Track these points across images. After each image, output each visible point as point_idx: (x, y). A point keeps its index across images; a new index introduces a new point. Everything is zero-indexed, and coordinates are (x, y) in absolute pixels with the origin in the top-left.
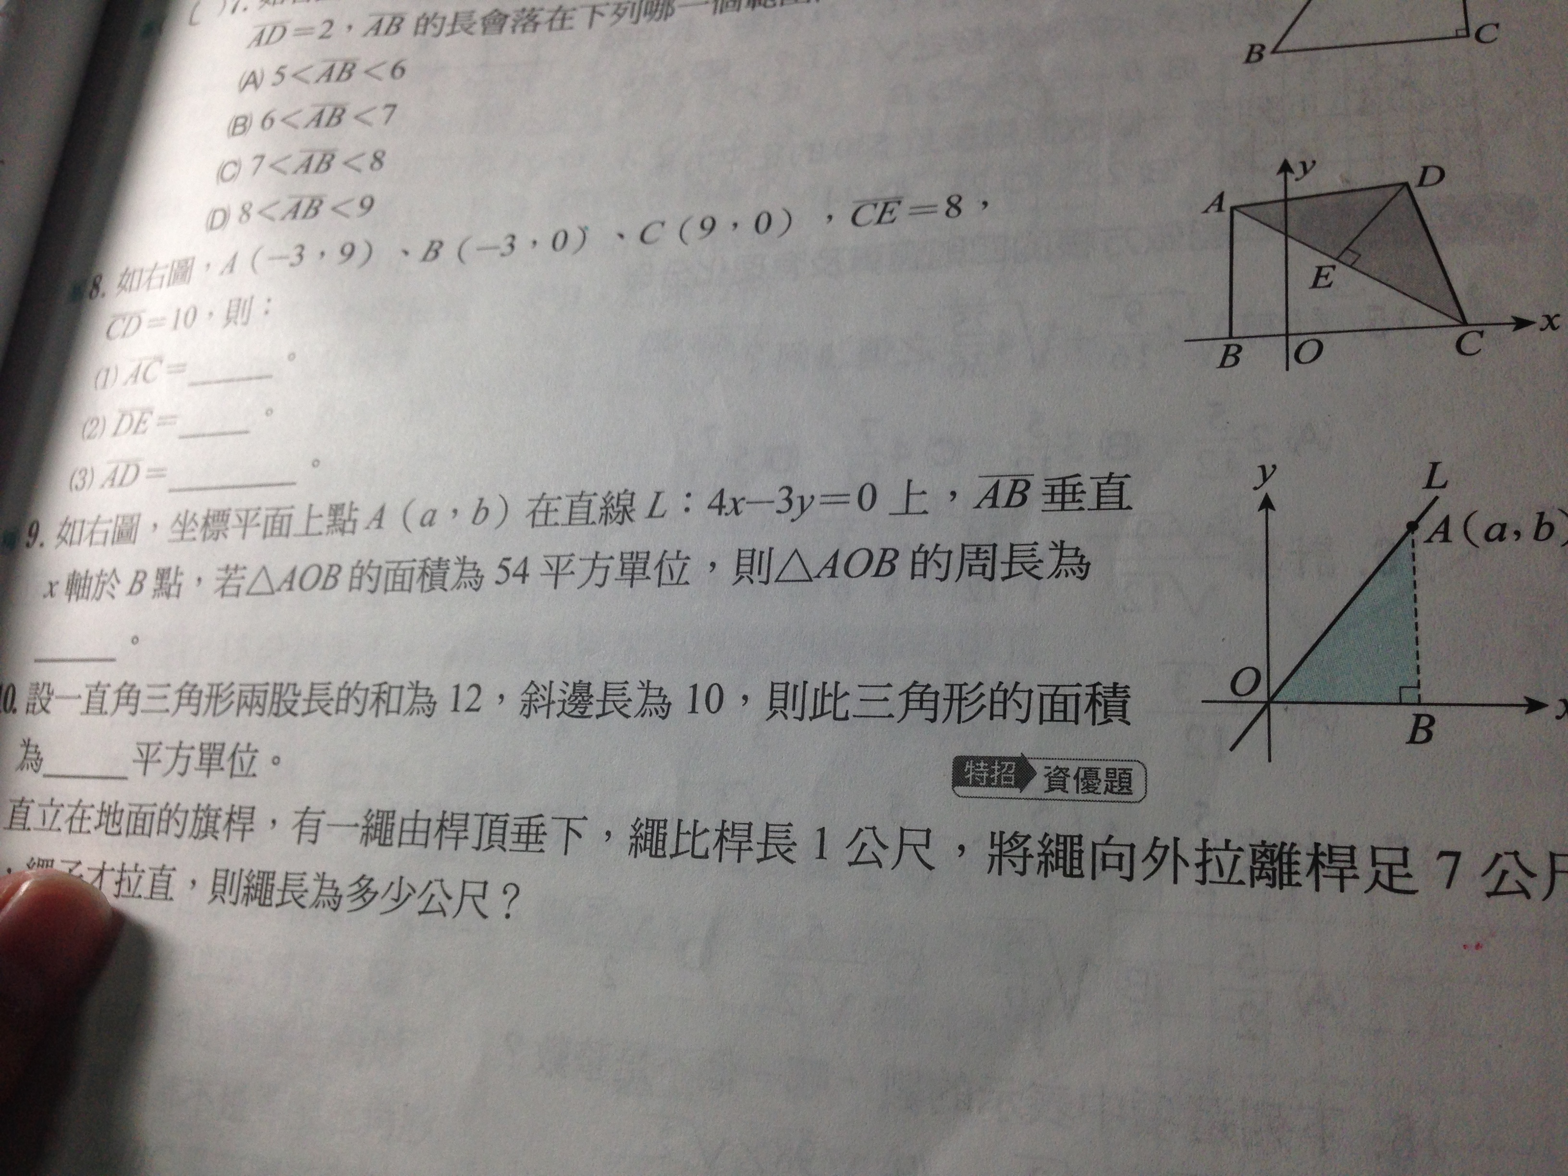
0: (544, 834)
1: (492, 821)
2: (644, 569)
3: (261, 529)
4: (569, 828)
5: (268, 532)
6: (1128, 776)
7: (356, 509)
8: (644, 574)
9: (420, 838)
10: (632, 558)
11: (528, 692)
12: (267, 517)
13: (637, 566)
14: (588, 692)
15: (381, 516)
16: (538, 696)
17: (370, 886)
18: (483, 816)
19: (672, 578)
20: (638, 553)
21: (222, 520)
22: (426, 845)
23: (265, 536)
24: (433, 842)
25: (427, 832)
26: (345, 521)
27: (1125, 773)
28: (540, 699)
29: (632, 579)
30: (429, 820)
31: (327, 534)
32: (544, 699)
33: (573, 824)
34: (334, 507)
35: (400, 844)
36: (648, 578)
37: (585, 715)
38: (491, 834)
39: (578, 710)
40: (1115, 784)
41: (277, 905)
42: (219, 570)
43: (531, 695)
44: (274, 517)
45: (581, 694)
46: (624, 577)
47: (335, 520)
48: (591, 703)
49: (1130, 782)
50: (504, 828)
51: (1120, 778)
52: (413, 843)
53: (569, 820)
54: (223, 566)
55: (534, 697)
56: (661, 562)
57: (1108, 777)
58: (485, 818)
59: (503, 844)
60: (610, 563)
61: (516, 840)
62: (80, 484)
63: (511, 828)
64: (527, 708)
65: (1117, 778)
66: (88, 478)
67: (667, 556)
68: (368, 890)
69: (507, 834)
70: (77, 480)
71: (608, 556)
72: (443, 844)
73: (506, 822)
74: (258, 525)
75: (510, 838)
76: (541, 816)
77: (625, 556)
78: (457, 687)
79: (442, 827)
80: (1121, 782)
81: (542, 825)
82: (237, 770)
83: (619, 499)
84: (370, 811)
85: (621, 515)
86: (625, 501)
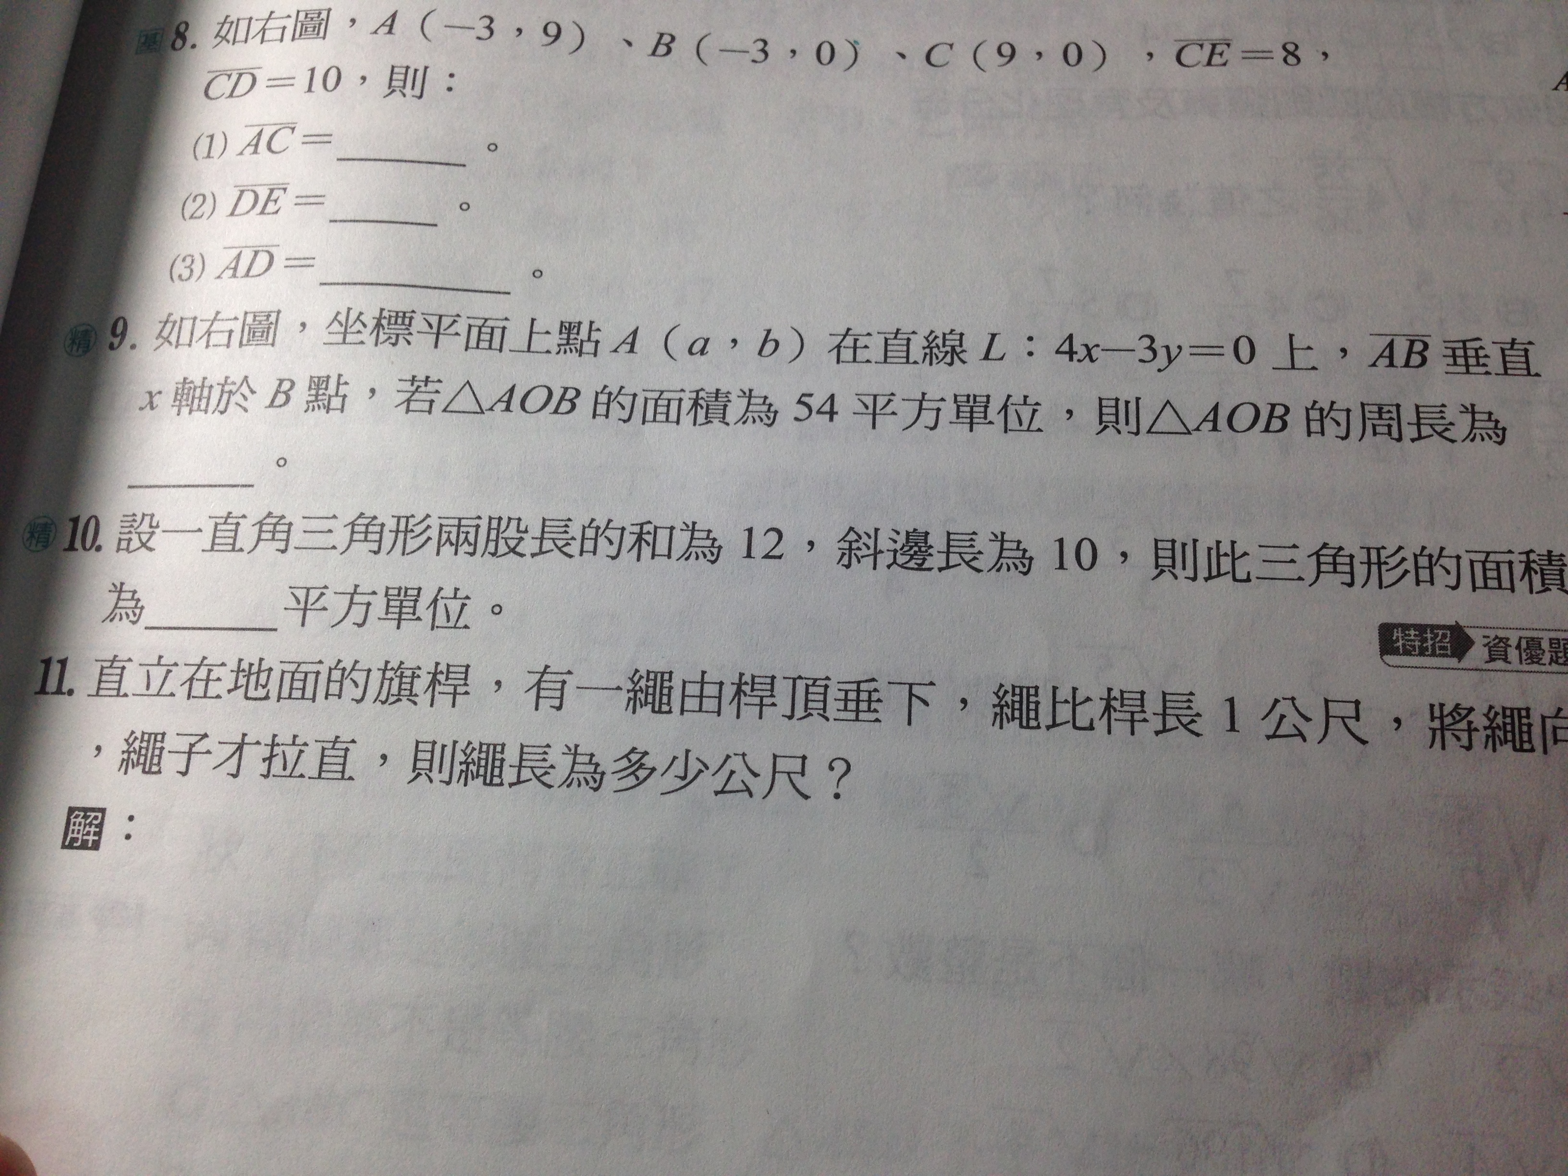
0: (879, 700)
1: (807, 686)
4: (911, 695)
5: (473, 344)
7: (598, 330)
8: (986, 418)
9: (710, 704)
10: (968, 401)
11: (846, 539)
12: (470, 326)
13: (975, 410)
14: (926, 543)
15: (634, 340)
16: (860, 544)
17: (643, 761)
18: (794, 680)
19: (1021, 424)
20: (975, 396)
21: (403, 323)
22: (719, 713)
23: (467, 348)
24: (729, 710)
25: (720, 698)
26: (582, 342)
28: (864, 547)
29: (971, 423)
30: (721, 684)
31: (558, 353)
32: (868, 548)
33: (916, 690)
34: (566, 325)
35: (682, 711)
36: (991, 422)
37: (923, 567)
38: (807, 700)
39: (914, 561)
41: (511, 785)
42: (402, 381)
43: (850, 542)
44: (480, 327)
45: (916, 544)
46: (961, 420)
47: (568, 340)
48: (930, 555)
50: (825, 694)
52: (700, 710)
53: (911, 685)
54: (407, 377)
55: (854, 545)
56: (1006, 406)
58: (798, 681)
59: (825, 712)
60: (942, 405)
61: (842, 708)
62: (186, 273)
63: (833, 693)
64: (846, 558)
66: (197, 267)
67: (1012, 400)
68: (642, 766)
69: (830, 700)
70: (180, 269)
71: (938, 398)
72: (742, 713)
73: (826, 687)
74: (457, 334)
75: (833, 706)
76: (873, 680)
77: (959, 399)
78: (750, 531)
79: (739, 692)
81: (876, 690)
82: (441, 619)
83: (944, 339)
84: (637, 671)
85: (949, 355)
86: (953, 340)
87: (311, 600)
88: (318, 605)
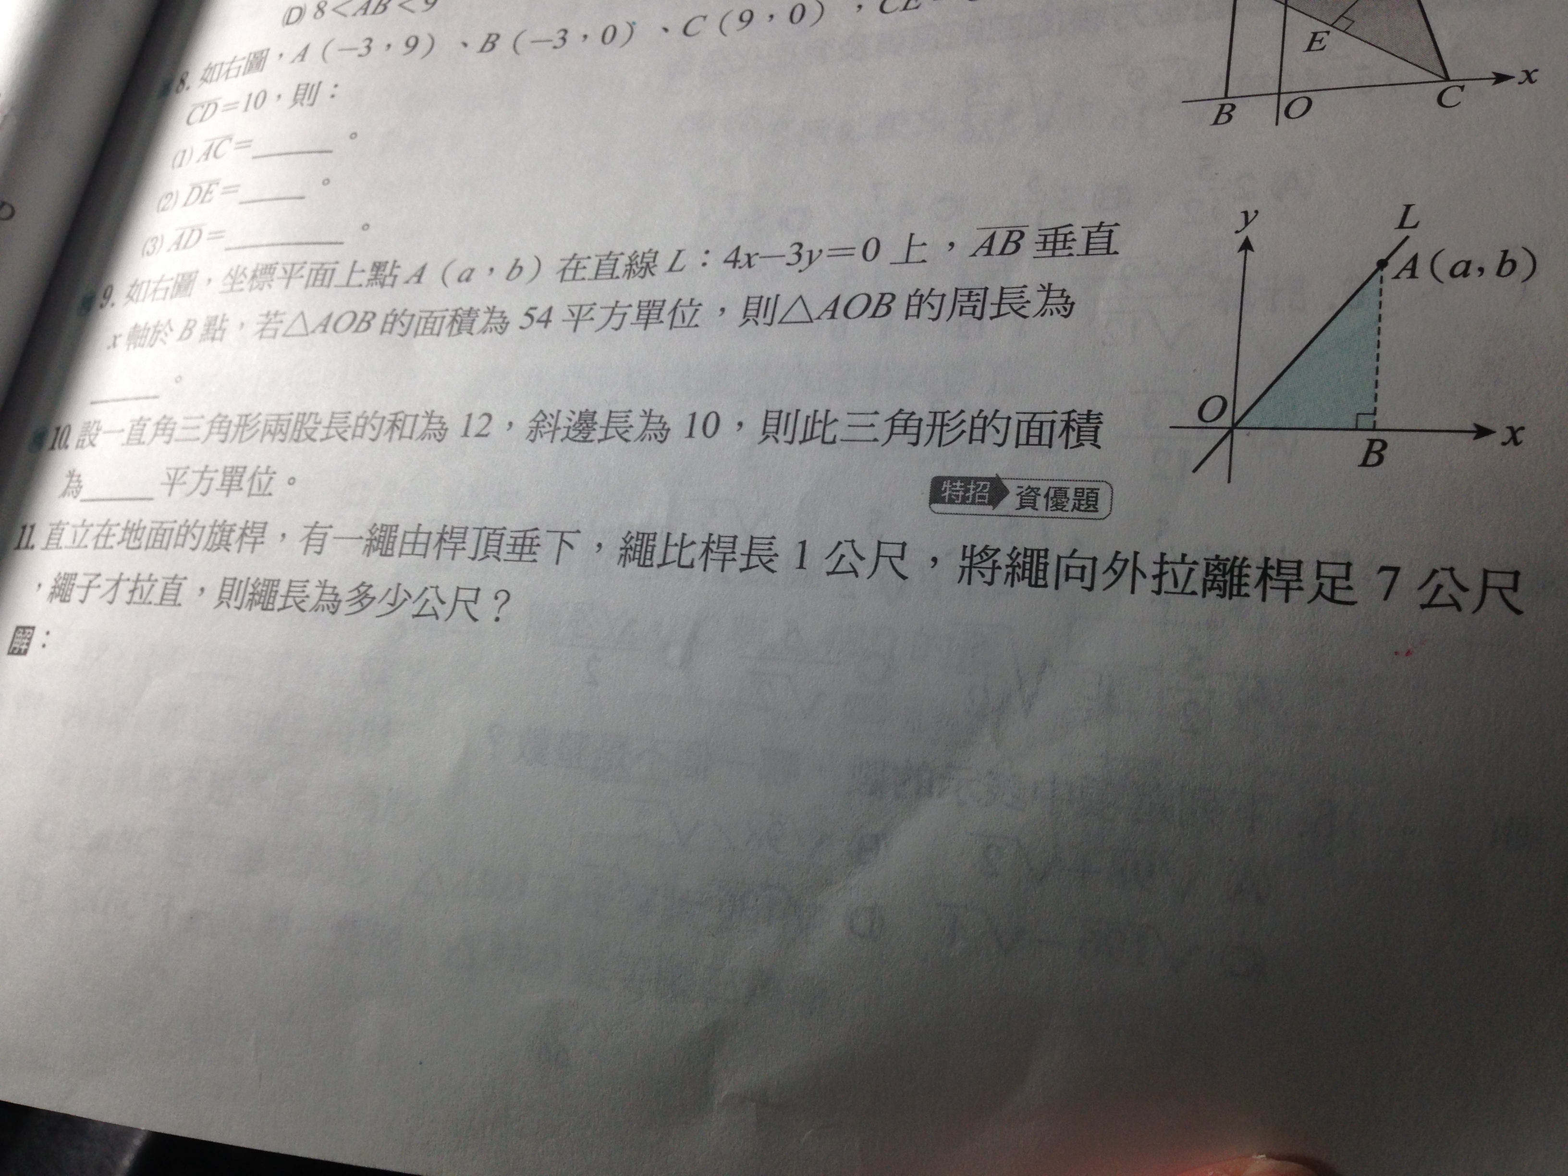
0: (538, 545)
1: (489, 534)
2: (659, 314)
3: (304, 281)
4: (562, 540)
5: (311, 282)
6: (1095, 495)
7: (399, 267)
8: (658, 318)
9: (420, 549)
10: (648, 306)
11: (536, 419)
12: (312, 270)
13: (652, 312)
14: (593, 420)
15: (422, 274)
16: (545, 423)
17: (367, 592)
18: (481, 529)
19: (683, 321)
20: (655, 301)
21: (269, 272)
22: (425, 556)
23: (307, 286)
24: (432, 554)
25: (427, 544)
26: (386, 276)
27: (1092, 492)
28: (547, 425)
29: (647, 323)
30: (430, 533)
31: (367, 286)
32: (550, 425)
33: (567, 537)
34: (378, 264)
35: (401, 554)
36: (662, 322)
37: (588, 439)
38: (487, 546)
39: (581, 435)
40: (1083, 502)
41: (279, 610)
42: (261, 315)
43: (539, 422)
44: (318, 270)
45: (585, 421)
46: (639, 321)
47: (376, 275)
48: (594, 429)
49: (1096, 501)
50: (500, 540)
51: (1088, 497)
52: (413, 554)
53: (563, 533)
54: (265, 312)
55: (541, 424)
56: (675, 308)
57: (1076, 495)
58: (484, 531)
59: (499, 554)
60: (628, 310)
61: (511, 551)
62: (151, 250)
63: (507, 540)
64: (533, 434)
65: (1085, 497)
66: (158, 244)
67: (681, 303)
68: (366, 596)
69: (503, 545)
70: (149, 247)
71: (627, 304)
72: (441, 556)
73: (502, 535)
74: (302, 277)
75: (505, 550)
76: (536, 529)
77: (642, 304)
78: (469, 416)
79: (441, 539)
80: (1088, 500)
81: (537, 537)
82: (255, 490)
83: (643, 257)
84: (375, 525)
85: (643, 271)
86: (649, 258)
87: (178, 476)
88: (181, 481)
